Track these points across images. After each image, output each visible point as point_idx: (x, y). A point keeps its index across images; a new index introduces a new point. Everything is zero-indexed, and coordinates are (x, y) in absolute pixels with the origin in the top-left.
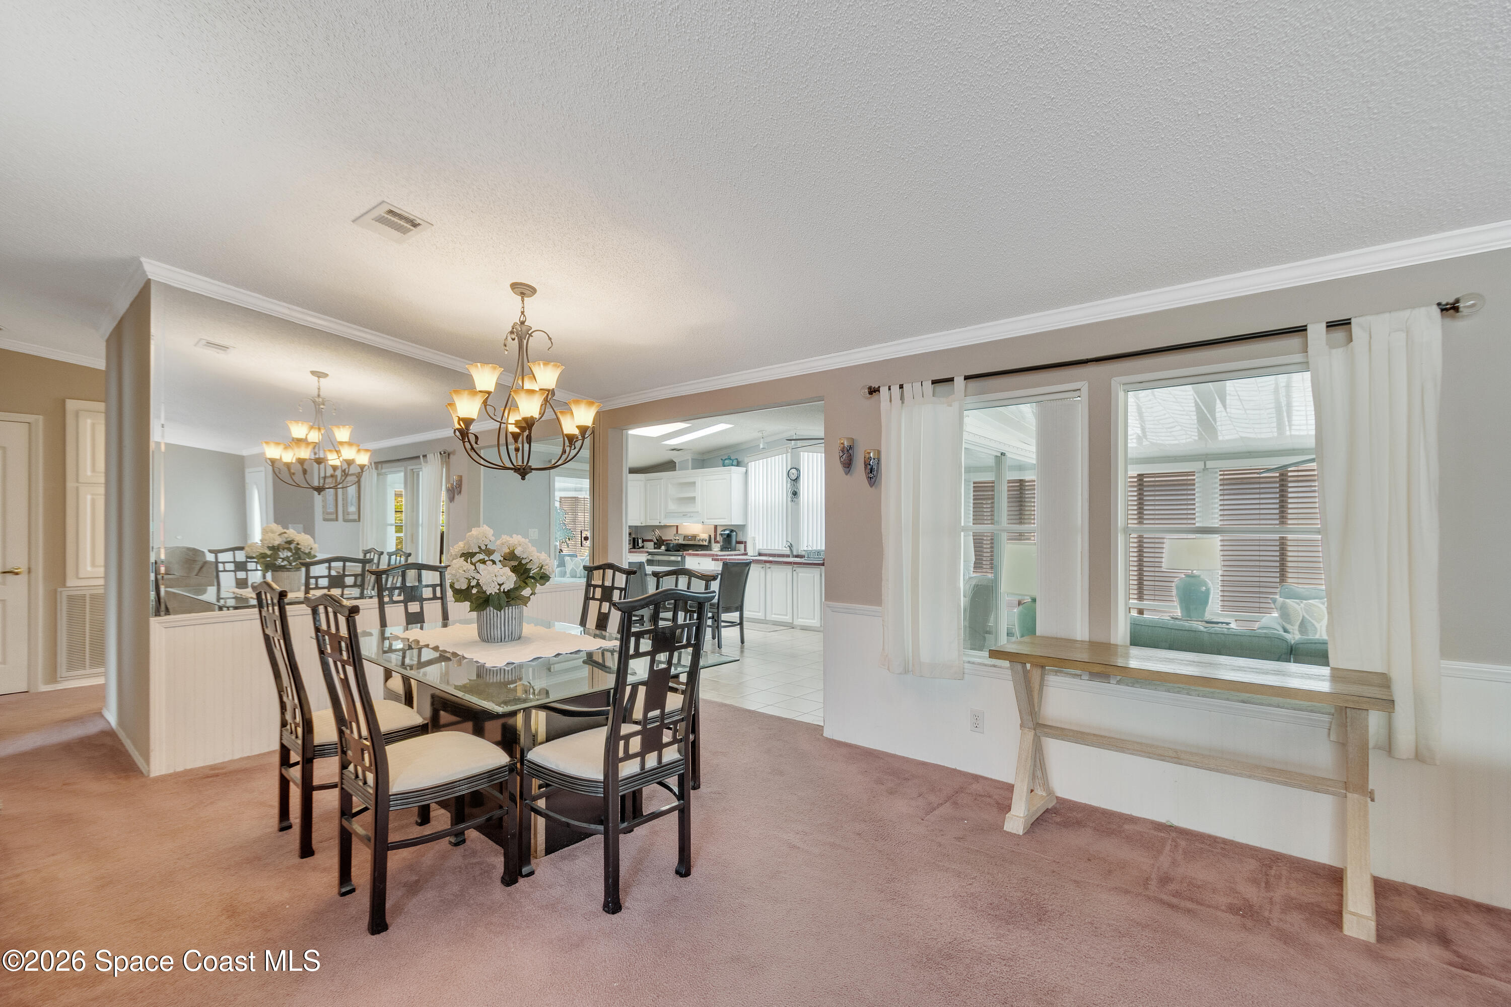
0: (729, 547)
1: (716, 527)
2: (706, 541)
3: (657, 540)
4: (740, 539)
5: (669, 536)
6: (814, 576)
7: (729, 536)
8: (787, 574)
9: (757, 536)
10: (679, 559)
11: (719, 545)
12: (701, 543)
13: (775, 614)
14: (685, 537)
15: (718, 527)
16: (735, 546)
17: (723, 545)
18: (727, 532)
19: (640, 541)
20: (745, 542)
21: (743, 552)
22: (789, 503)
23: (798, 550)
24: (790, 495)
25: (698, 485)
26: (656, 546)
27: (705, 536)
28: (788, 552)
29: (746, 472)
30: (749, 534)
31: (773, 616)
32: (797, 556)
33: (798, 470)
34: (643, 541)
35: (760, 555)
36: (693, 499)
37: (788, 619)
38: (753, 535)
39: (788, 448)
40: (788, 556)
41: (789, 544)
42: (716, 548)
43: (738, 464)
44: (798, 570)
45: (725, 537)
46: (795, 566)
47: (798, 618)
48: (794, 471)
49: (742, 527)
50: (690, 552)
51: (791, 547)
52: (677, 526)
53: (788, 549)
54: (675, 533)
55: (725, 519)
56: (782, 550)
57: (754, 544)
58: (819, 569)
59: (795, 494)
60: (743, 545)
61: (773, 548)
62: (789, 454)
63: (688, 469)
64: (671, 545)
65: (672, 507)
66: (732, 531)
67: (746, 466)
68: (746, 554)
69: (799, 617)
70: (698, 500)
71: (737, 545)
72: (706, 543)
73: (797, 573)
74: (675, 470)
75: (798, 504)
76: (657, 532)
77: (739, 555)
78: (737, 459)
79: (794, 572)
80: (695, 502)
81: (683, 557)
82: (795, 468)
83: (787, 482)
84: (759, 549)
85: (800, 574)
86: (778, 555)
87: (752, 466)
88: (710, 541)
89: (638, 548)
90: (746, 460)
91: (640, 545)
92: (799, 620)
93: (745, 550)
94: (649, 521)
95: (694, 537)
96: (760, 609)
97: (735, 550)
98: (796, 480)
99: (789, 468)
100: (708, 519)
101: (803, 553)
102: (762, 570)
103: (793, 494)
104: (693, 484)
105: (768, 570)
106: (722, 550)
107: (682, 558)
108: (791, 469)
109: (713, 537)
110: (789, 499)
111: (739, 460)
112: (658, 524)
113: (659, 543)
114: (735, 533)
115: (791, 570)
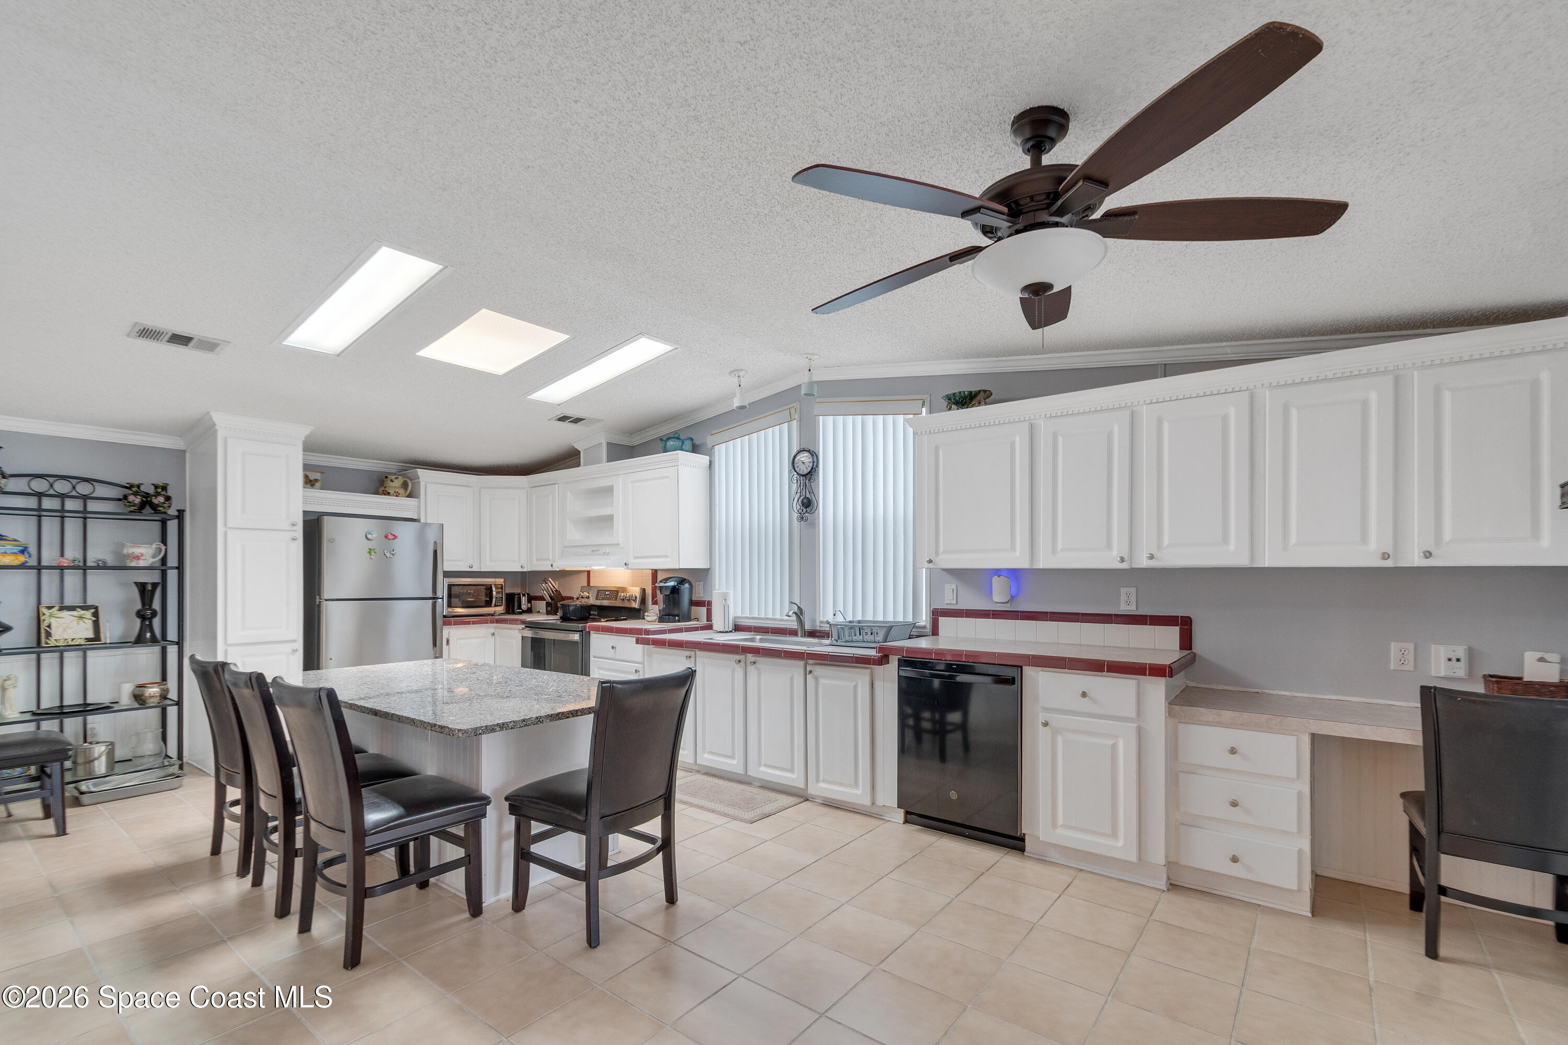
0: (676, 612)
1: (655, 573)
2: (635, 601)
3: (551, 597)
4: (699, 595)
5: (574, 591)
6: (855, 687)
7: (675, 591)
8: (792, 679)
9: (731, 592)
10: (576, 637)
11: (656, 608)
12: (626, 604)
13: (765, 765)
14: (601, 593)
15: (659, 574)
16: (689, 611)
17: (664, 609)
18: (671, 584)
19: (524, 600)
20: (710, 603)
21: (704, 622)
22: (796, 523)
23: (813, 621)
24: (797, 506)
25: (618, 493)
26: (549, 609)
27: (635, 591)
28: (793, 624)
29: (711, 464)
30: (717, 587)
31: (763, 769)
32: (812, 634)
33: (814, 454)
34: (531, 599)
35: (737, 628)
36: (609, 519)
37: (794, 779)
38: (724, 590)
39: (793, 411)
40: (793, 633)
41: (795, 609)
42: (653, 611)
43: (695, 449)
44: (819, 670)
45: (668, 593)
46: (811, 661)
47: (818, 781)
48: (804, 457)
49: (703, 574)
50: (603, 623)
51: (799, 614)
52: (589, 572)
53: (794, 618)
54: (586, 584)
55: (666, 556)
56: (782, 620)
57: (726, 608)
58: (868, 671)
59: (808, 504)
60: (704, 610)
61: (763, 616)
62: (795, 424)
63: (600, 462)
64: (571, 608)
65: (575, 535)
66: (682, 581)
67: (709, 452)
68: (710, 627)
69: (821, 778)
70: (618, 522)
71: (693, 608)
72: (636, 605)
73: (816, 679)
74: (578, 465)
75: (813, 525)
76: (553, 584)
77: (696, 629)
78: (692, 440)
79: (809, 677)
80: (612, 527)
81: (585, 636)
82: (809, 451)
83: (791, 480)
84: (735, 618)
85: (822, 681)
86: (772, 629)
87: (720, 450)
88: (643, 601)
89: (520, 613)
90: (710, 440)
91: (524, 607)
92: (822, 785)
93: (709, 618)
94: (535, 562)
95: (615, 593)
96: (733, 752)
97: (689, 619)
98: (810, 475)
99: (795, 452)
100: (635, 558)
101: (826, 628)
102: (737, 667)
103: (803, 504)
104: (609, 490)
105: (751, 669)
106: (661, 620)
107: (582, 636)
108: (799, 452)
109: (649, 592)
110: (795, 515)
111: (697, 442)
112: (550, 569)
113: (555, 603)
114: (687, 585)
115: (802, 671)
